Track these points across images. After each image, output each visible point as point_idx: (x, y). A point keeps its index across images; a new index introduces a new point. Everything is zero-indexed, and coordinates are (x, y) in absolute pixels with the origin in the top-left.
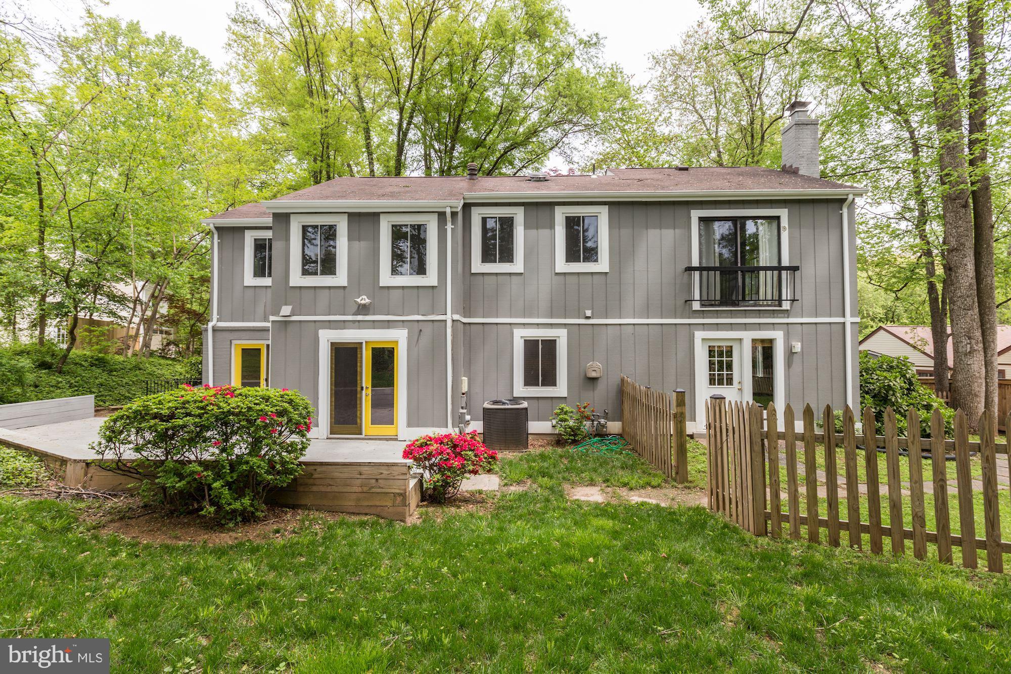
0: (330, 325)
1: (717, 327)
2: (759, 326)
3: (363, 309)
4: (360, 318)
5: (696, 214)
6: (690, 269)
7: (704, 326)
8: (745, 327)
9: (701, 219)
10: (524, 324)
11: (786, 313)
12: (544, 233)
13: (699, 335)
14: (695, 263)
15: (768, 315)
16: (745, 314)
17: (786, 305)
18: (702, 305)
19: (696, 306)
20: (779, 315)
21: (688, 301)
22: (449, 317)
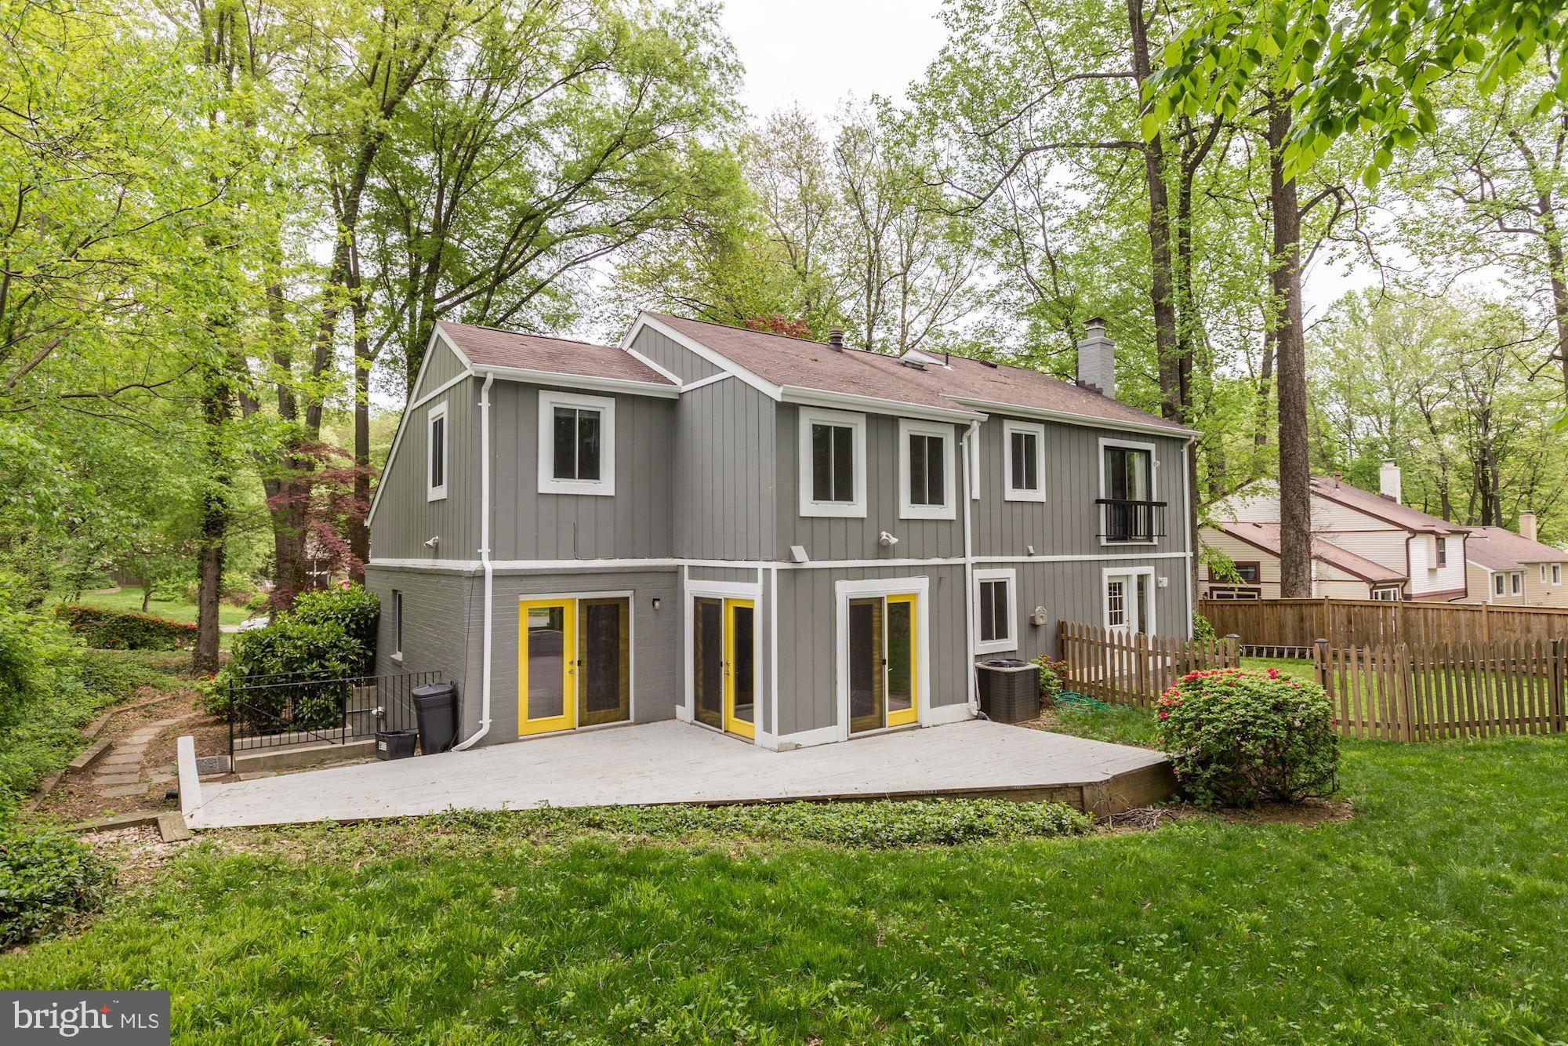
0: (849, 574)
2: (1140, 562)
3: (882, 550)
4: (881, 563)
5: (1102, 443)
6: (1099, 501)
7: (1107, 563)
8: (1134, 562)
9: (1107, 448)
10: (980, 564)
11: (1154, 549)
13: (1106, 572)
14: (1103, 496)
15: (1144, 550)
16: (1132, 549)
17: (1155, 541)
18: (1108, 540)
19: (1104, 542)
20: (1151, 551)
21: (1096, 536)
22: (968, 560)
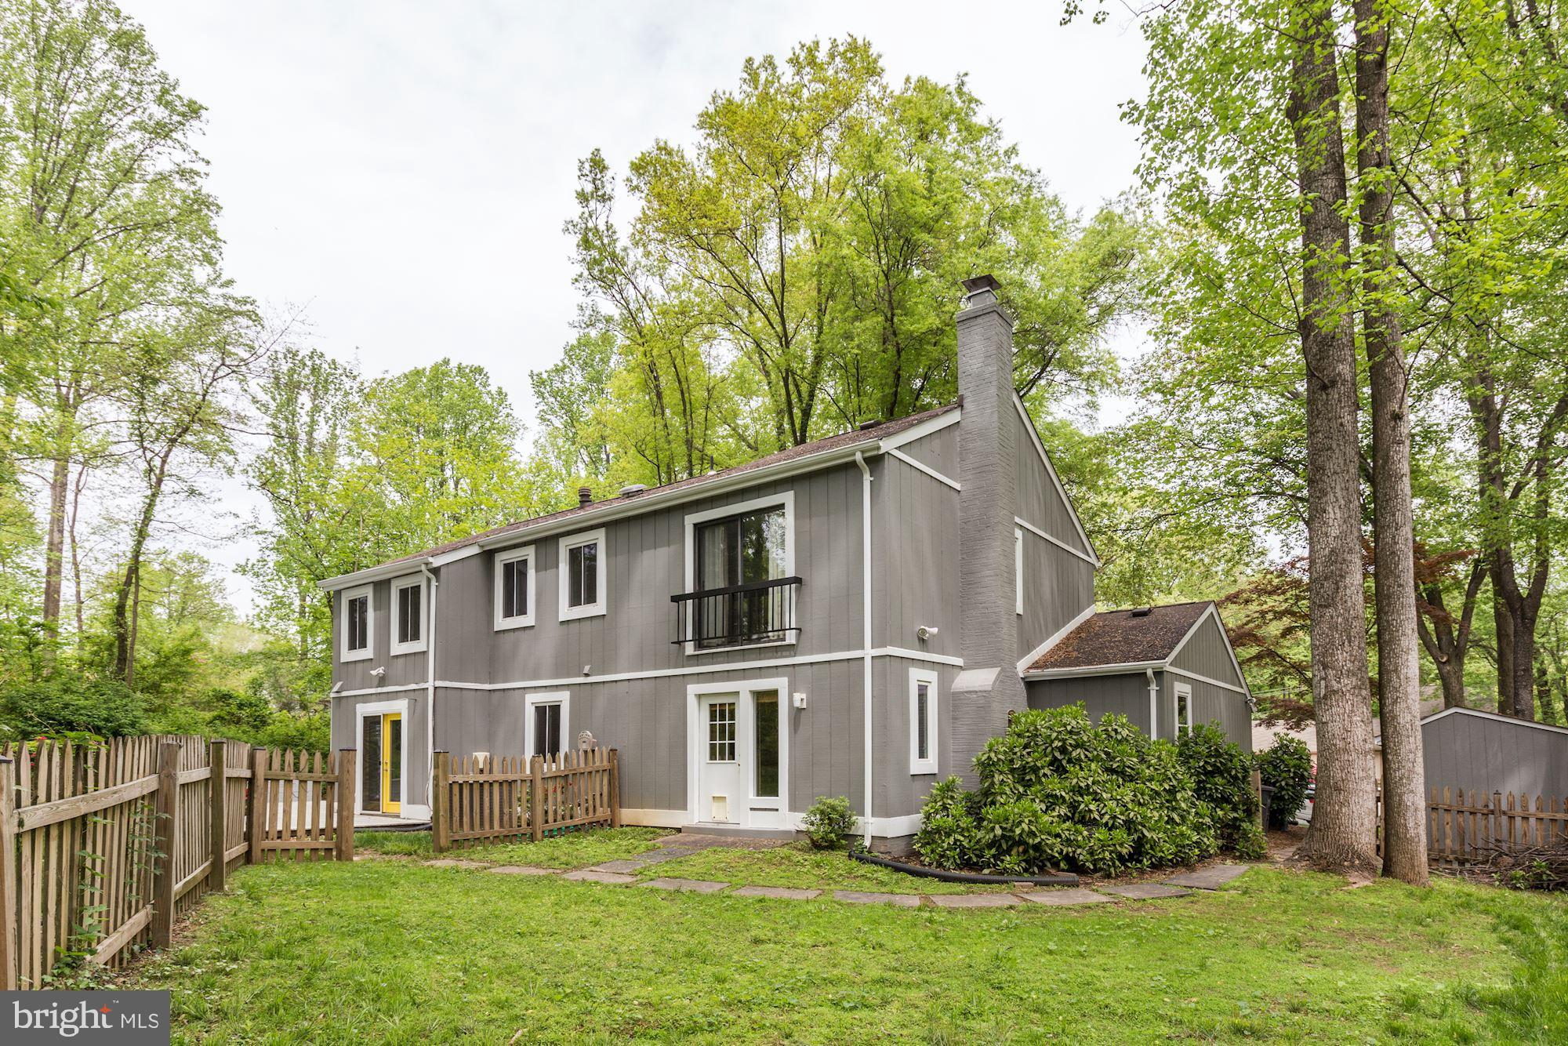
0: (363, 699)
1: (712, 676)
2: (760, 672)
3: (382, 681)
4: (380, 690)
5: (691, 520)
6: (683, 597)
7: (700, 677)
8: (745, 674)
9: (697, 526)
10: (535, 688)
11: (791, 649)
12: (551, 572)
13: (693, 689)
14: (689, 588)
15: (770, 654)
16: (744, 655)
17: (791, 638)
18: (698, 647)
19: (690, 649)
20: (784, 654)
21: (680, 643)
22: (430, 685)
